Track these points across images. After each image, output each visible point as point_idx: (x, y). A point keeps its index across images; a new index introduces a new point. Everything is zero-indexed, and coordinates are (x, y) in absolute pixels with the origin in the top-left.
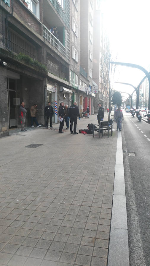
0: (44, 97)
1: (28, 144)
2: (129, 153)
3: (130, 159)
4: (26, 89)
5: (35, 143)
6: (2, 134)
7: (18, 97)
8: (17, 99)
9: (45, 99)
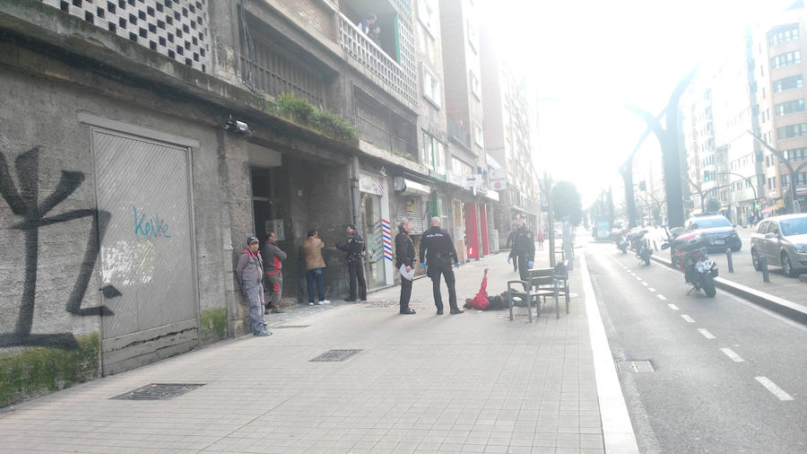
0: (351, 212)
1: (319, 352)
2: (633, 363)
3: (640, 381)
4: (300, 194)
5: (338, 348)
6: (239, 327)
7: (279, 217)
8: (275, 222)
9: (354, 217)
